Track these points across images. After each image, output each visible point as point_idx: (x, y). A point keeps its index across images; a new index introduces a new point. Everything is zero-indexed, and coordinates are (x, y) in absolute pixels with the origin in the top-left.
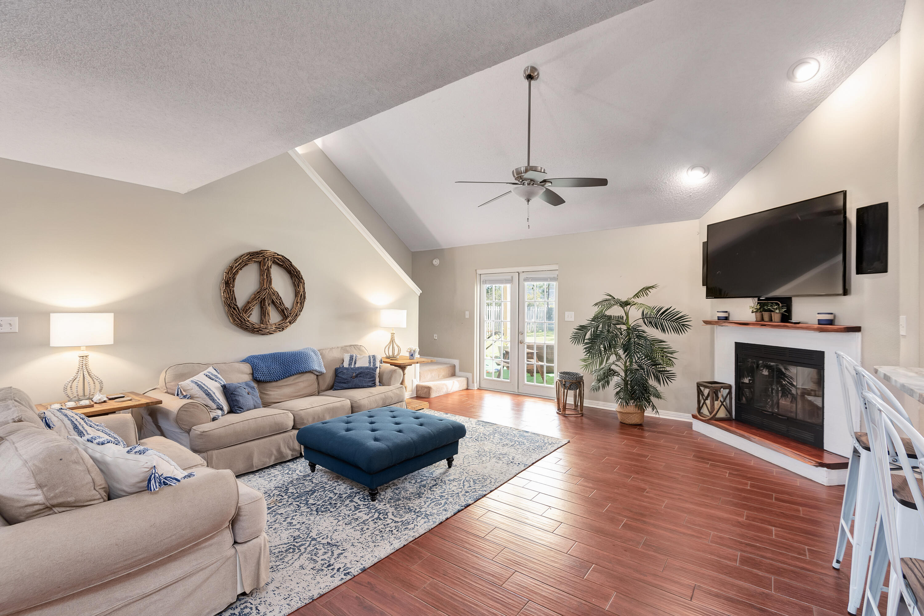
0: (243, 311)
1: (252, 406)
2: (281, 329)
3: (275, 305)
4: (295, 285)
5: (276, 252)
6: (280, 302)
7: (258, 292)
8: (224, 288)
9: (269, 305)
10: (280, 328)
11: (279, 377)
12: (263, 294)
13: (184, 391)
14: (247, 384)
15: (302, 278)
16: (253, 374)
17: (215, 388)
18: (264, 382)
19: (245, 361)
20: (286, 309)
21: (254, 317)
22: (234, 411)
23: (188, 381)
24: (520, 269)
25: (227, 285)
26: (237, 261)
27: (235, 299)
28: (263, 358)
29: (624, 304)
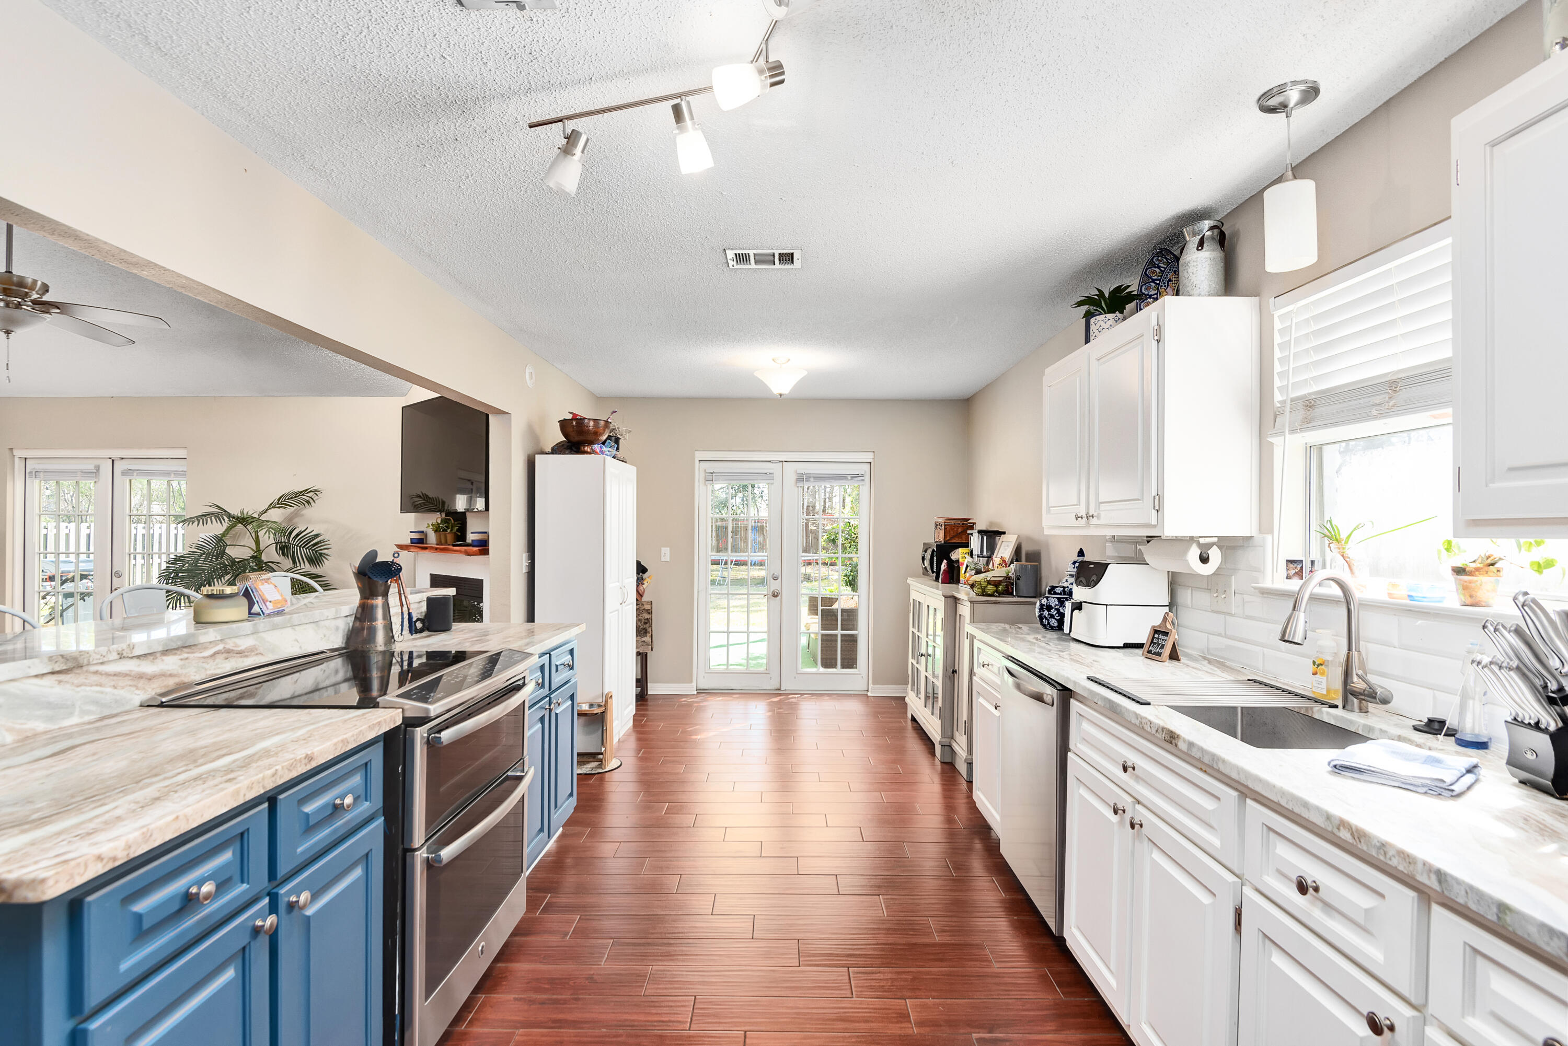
24: (116, 454)
29: (243, 520)
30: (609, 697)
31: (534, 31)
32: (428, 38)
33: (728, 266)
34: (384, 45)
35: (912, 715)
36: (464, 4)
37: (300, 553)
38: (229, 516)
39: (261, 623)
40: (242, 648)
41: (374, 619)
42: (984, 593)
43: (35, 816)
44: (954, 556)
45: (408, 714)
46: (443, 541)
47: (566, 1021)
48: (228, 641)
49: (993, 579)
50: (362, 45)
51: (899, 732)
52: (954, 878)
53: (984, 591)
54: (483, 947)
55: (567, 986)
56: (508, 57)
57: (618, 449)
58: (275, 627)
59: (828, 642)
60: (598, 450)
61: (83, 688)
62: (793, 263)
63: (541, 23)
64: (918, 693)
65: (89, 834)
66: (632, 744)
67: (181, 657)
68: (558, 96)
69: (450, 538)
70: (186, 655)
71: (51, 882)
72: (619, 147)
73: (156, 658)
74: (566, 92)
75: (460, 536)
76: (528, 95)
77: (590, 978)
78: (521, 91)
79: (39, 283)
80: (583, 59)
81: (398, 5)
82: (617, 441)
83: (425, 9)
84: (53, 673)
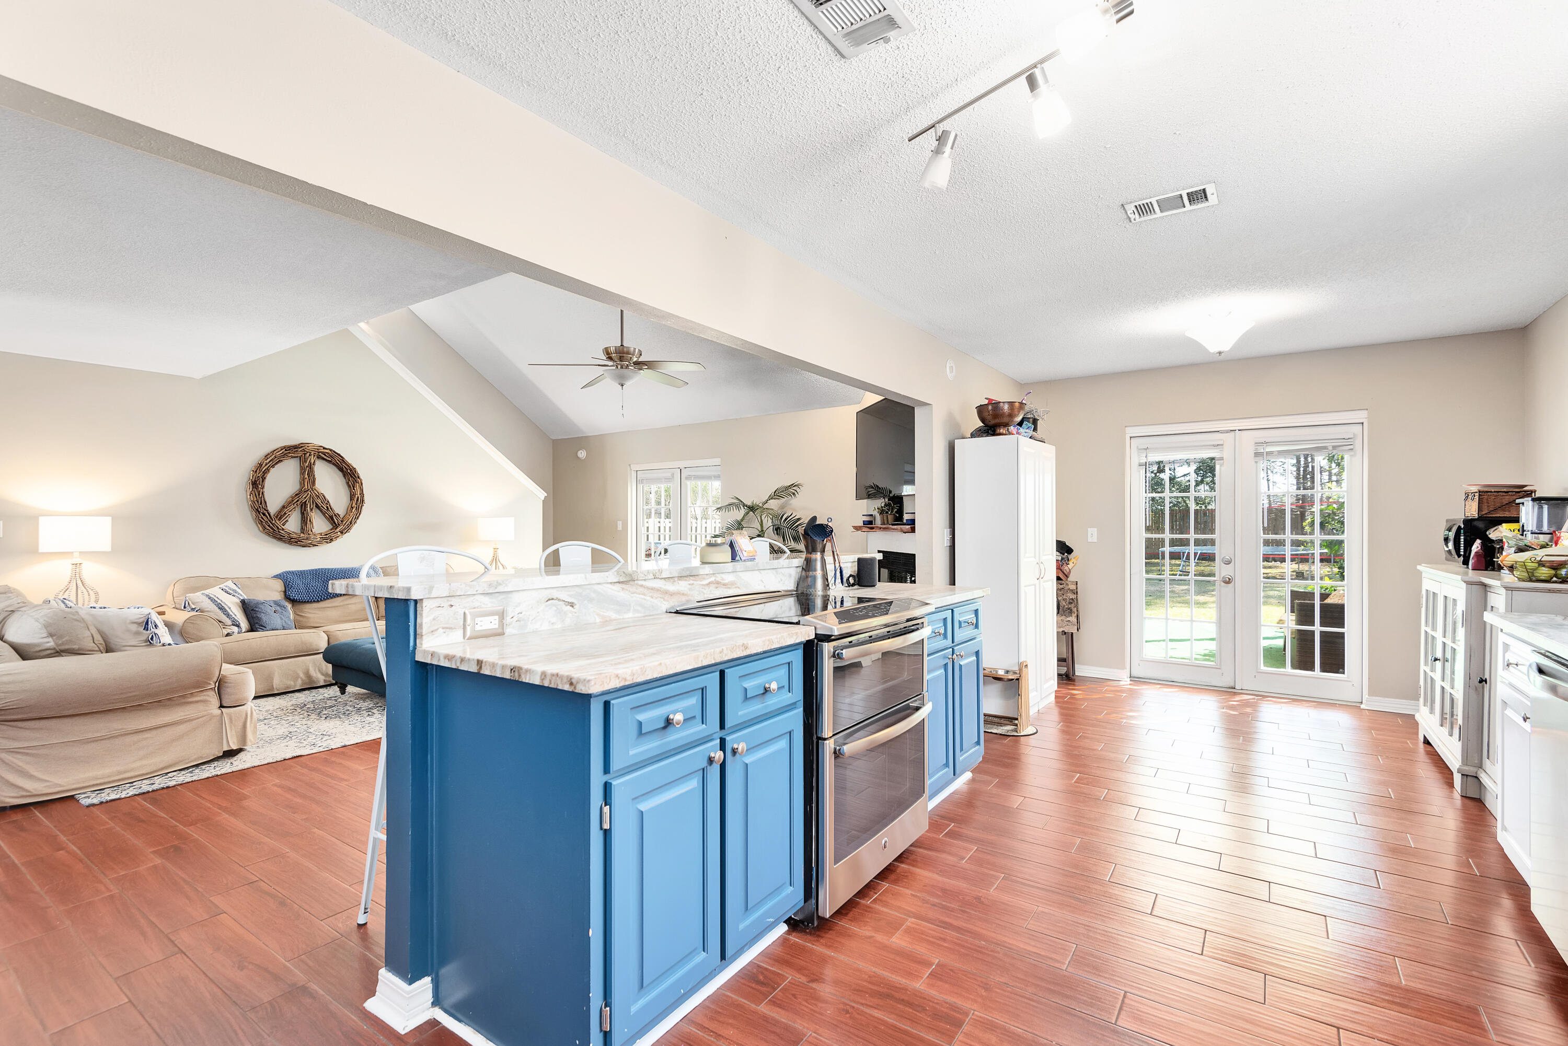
0: (277, 517)
1: (280, 626)
2: (328, 541)
3: (321, 511)
4: (349, 486)
5: (321, 445)
6: (327, 507)
7: (296, 495)
8: (251, 490)
9: (311, 510)
10: (328, 538)
11: (321, 596)
12: (304, 497)
13: (193, 604)
14: (276, 603)
15: (359, 477)
16: (285, 592)
17: (233, 605)
18: (299, 601)
19: (277, 577)
20: (337, 515)
21: (292, 524)
22: (255, 629)
23: (199, 594)
24: (682, 464)
25: (254, 486)
26: (268, 457)
27: (266, 503)
28: (301, 574)
29: (752, 508)
30: (1023, 666)
31: (902, 57)
32: (826, 95)
33: (1130, 221)
34: (798, 112)
35: (1425, 736)
36: (846, 56)
37: (789, 533)
38: (744, 505)
39: (738, 565)
40: (726, 581)
41: (815, 570)
42: (1532, 577)
43: (596, 654)
44: (1493, 534)
45: (819, 632)
46: (886, 522)
47: (951, 925)
48: (717, 575)
49: (1545, 559)
50: (783, 117)
51: (1407, 755)
52: (1449, 926)
53: (1533, 576)
54: (886, 842)
55: (956, 898)
56: (886, 86)
57: (1035, 429)
58: (747, 570)
59: (1304, 641)
60: (1015, 432)
61: (635, 595)
62: (1207, 200)
63: (906, 47)
64: (1432, 711)
65: (616, 664)
66: (1054, 716)
67: (689, 582)
68: (932, 106)
69: (890, 518)
70: (692, 582)
71: (592, 683)
72: (994, 134)
73: (675, 581)
74: (938, 100)
75: (899, 519)
76: (908, 113)
77: (978, 898)
78: (902, 113)
79: (637, 350)
80: (947, 65)
81: (801, 76)
82: (1035, 422)
83: (820, 71)
84: (619, 582)
